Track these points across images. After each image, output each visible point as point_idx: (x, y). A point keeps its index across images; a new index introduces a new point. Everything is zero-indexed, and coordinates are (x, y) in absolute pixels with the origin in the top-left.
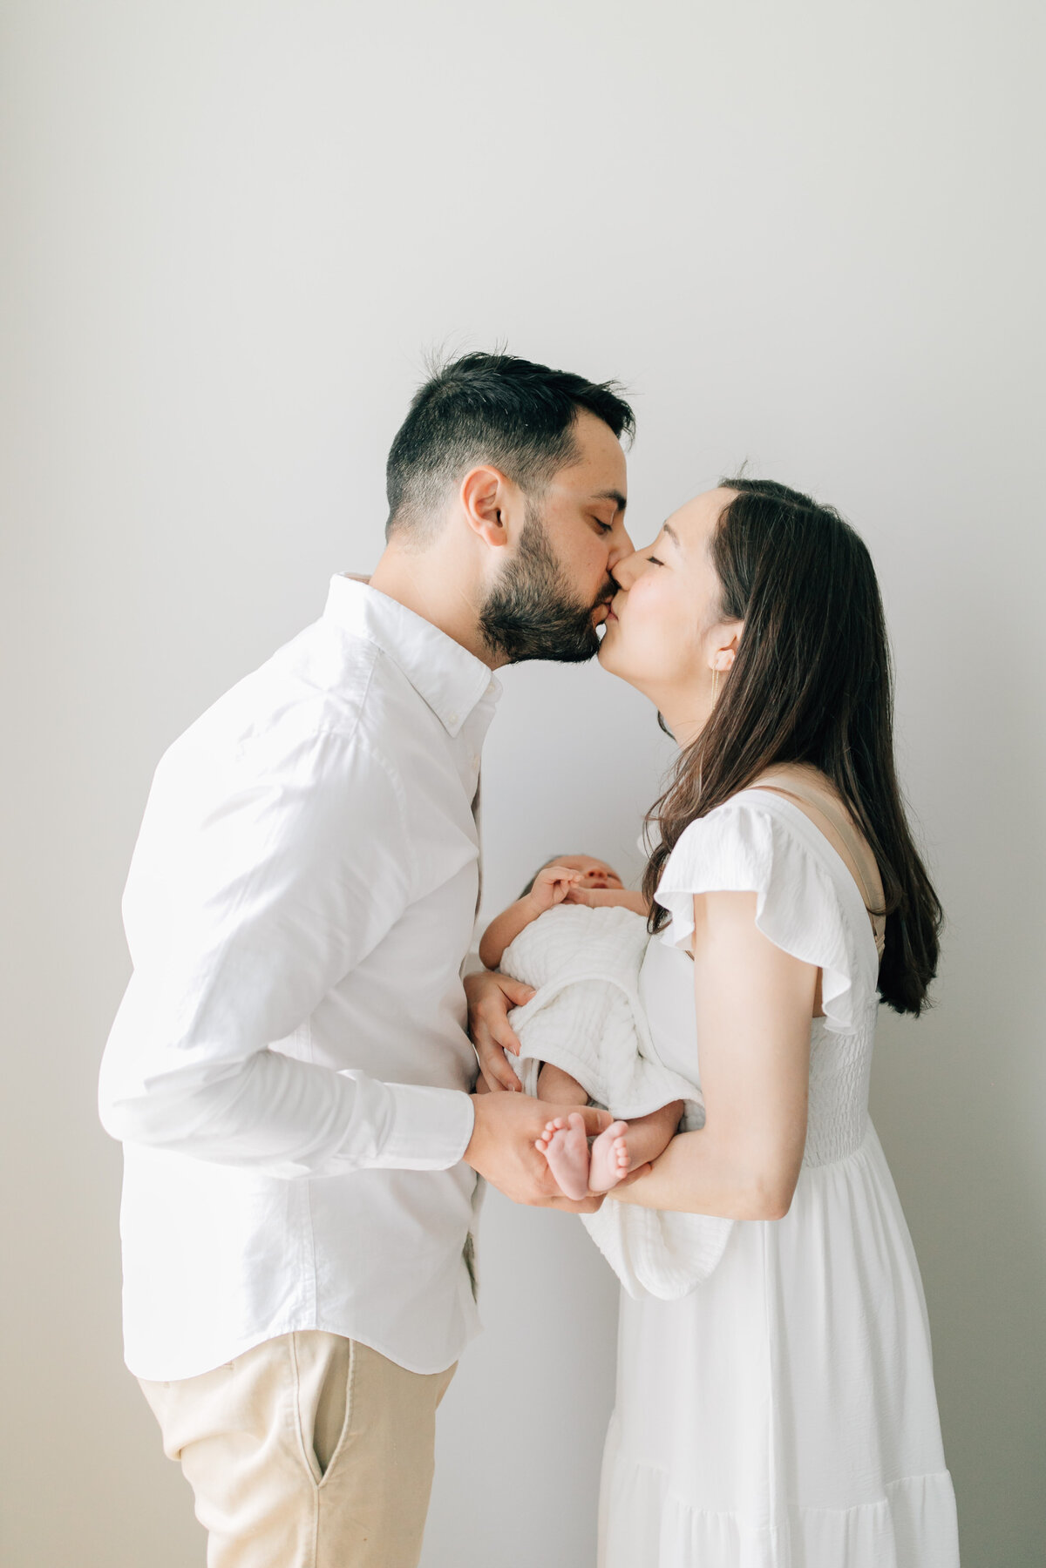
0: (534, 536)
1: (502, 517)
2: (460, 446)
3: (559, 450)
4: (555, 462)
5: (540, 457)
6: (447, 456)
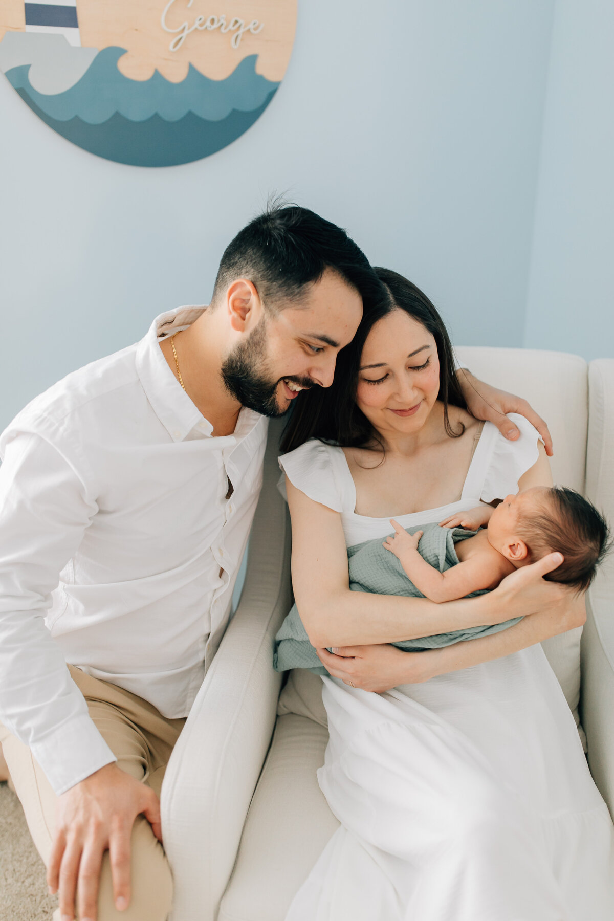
1: (247, 316)
2: (244, 263)
4: (288, 302)
5: (281, 294)
6: (237, 265)
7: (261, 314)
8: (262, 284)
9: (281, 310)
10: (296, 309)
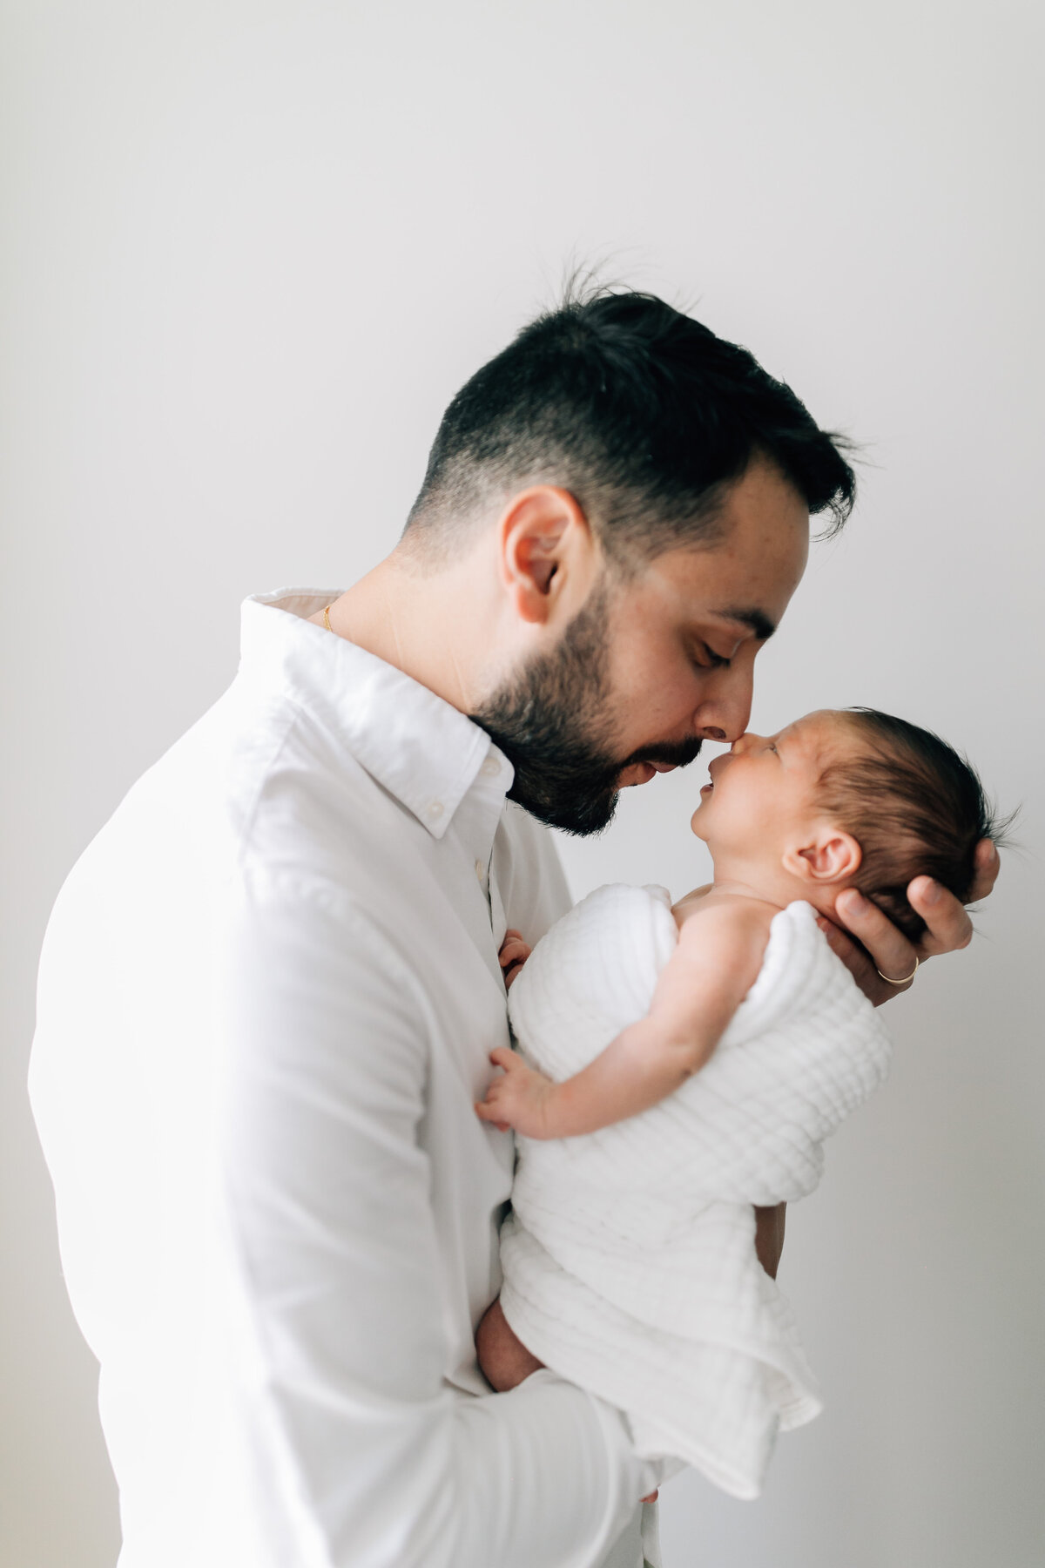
0: (589, 632)
1: (555, 581)
2: (536, 443)
3: (687, 516)
4: (671, 535)
5: (651, 515)
6: (510, 450)
7: (594, 575)
8: (601, 494)
9: (653, 558)
10: (693, 551)
